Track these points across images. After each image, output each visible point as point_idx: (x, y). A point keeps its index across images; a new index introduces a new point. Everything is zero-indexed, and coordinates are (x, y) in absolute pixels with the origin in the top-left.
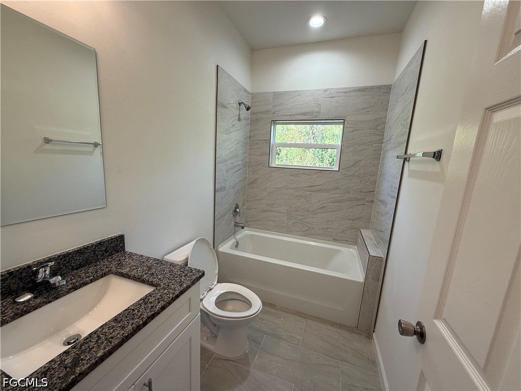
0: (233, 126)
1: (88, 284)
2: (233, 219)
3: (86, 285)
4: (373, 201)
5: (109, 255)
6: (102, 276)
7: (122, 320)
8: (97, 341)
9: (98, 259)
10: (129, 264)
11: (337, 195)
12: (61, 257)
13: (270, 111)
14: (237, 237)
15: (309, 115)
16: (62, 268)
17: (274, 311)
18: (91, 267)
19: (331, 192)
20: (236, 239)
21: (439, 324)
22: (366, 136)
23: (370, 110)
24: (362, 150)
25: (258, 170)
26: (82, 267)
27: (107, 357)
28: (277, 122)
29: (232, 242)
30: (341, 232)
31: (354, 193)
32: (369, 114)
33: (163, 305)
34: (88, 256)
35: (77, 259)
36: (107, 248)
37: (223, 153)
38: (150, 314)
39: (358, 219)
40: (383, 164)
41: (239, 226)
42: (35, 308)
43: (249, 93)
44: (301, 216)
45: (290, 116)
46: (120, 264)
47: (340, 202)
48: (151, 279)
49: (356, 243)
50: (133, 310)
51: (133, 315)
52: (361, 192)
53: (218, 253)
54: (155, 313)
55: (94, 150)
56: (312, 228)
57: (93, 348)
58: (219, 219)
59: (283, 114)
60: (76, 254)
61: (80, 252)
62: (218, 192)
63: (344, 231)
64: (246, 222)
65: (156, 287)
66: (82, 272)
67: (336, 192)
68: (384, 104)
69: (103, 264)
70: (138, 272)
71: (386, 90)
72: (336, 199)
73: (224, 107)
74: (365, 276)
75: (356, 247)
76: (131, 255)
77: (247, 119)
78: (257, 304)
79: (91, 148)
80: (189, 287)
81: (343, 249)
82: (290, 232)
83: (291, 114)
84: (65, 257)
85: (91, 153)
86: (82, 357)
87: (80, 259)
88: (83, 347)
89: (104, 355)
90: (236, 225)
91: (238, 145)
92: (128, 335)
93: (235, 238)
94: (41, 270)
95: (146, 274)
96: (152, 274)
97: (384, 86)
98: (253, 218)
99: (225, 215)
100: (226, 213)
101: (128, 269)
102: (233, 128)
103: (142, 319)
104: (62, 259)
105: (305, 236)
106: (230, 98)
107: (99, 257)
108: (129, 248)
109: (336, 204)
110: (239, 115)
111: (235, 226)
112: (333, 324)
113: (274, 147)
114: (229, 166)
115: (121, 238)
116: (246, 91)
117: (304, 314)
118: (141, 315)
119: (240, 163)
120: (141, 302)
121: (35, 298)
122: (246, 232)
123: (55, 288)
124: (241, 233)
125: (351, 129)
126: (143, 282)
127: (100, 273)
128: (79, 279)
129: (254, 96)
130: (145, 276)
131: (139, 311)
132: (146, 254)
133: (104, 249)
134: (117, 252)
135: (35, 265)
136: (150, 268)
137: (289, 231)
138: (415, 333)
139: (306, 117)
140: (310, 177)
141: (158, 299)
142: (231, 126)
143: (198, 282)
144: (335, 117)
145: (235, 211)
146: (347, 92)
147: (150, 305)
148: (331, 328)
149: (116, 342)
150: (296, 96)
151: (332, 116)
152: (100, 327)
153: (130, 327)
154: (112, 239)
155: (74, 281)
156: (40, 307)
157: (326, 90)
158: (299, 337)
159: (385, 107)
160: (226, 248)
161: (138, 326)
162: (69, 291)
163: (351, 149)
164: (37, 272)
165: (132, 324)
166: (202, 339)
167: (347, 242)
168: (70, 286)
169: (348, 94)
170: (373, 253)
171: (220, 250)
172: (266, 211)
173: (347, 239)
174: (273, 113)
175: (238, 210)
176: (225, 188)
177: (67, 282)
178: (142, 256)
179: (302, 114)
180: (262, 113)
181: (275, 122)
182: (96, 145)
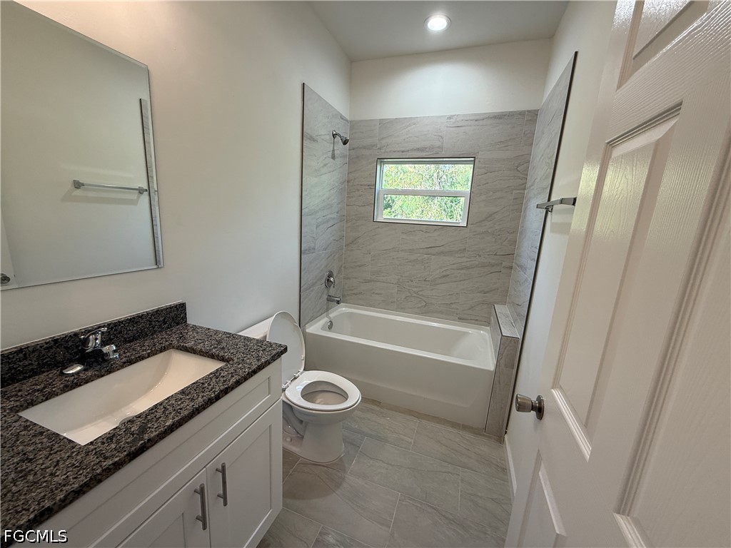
0: (325, 165)
1: (146, 358)
2: (326, 291)
3: (143, 359)
4: (511, 268)
5: (168, 328)
6: (161, 351)
7: (190, 392)
8: (164, 412)
9: (155, 331)
10: (194, 337)
11: (465, 260)
12: (112, 325)
13: (375, 145)
14: (331, 316)
15: (427, 152)
16: (112, 339)
17: (378, 409)
18: (146, 340)
19: (457, 255)
20: (330, 318)
21: (557, 394)
22: (504, 180)
23: (510, 144)
24: (499, 198)
25: (358, 226)
26: (136, 340)
27: (177, 428)
28: (385, 160)
29: (323, 321)
30: (470, 309)
31: (487, 256)
32: (507, 150)
33: (237, 379)
34: (143, 326)
35: (130, 330)
36: (164, 319)
37: (311, 202)
38: (222, 388)
39: (492, 291)
40: (525, 217)
41: (333, 301)
42: (87, 381)
43: (347, 121)
44: (416, 287)
45: (403, 152)
46: (182, 337)
47: (467, 268)
48: (222, 354)
49: (488, 324)
50: (203, 384)
51: (203, 388)
52: (496, 255)
53: (305, 334)
54: (229, 387)
55: (138, 198)
56: (431, 303)
57: (160, 417)
58: (306, 289)
59: (393, 150)
60: (129, 323)
61: (133, 321)
62: (304, 253)
63: (472, 307)
64: (343, 296)
65: (228, 362)
66: (136, 345)
67: (463, 255)
68: (528, 135)
69: (162, 338)
70: (206, 346)
71: (531, 117)
72: (463, 264)
73: (312, 139)
74: (495, 363)
75: (489, 328)
76: (195, 328)
77: (344, 156)
78: (355, 395)
79: (134, 195)
80: (268, 363)
81: (470, 331)
82: (402, 308)
83: (403, 149)
84: (115, 326)
85: (134, 202)
86: (149, 426)
87: (133, 330)
88: (149, 417)
89: (173, 425)
90: (330, 299)
91: (332, 191)
92: (199, 407)
93: (327, 316)
94: (91, 337)
95: (216, 348)
96: (223, 348)
97: (529, 111)
98: (352, 290)
99: (314, 284)
100: (316, 282)
101: (193, 343)
102: (325, 168)
103: (214, 392)
104: (112, 328)
105: (422, 314)
106: (322, 129)
107: (156, 329)
108: (192, 319)
109: (462, 271)
110: (334, 150)
111: (328, 300)
112: (454, 425)
113: (381, 196)
114: (320, 220)
115: (181, 308)
116: (342, 117)
117: (417, 412)
118: (212, 388)
119: (334, 215)
120: (211, 376)
121: (85, 370)
122: (343, 309)
123: (106, 361)
124: (337, 309)
125: (483, 171)
126: (212, 356)
127: (158, 347)
128: (134, 353)
129: (353, 125)
130: (214, 350)
131: (209, 385)
132: (214, 327)
133: (162, 319)
134: (178, 324)
135: (83, 333)
136: (219, 342)
137: (400, 308)
138: (533, 408)
139: (424, 154)
140: (427, 235)
141: (232, 373)
142: (322, 165)
143: (279, 359)
144: (462, 154)
145: (328, 280)
146: (479, 119)
147: (222, 379)
148: (451, 429)
149: (186, 413)
150: (410, 125)
151: (459, 153)
152: (166, 399)
153: (200, 399)
154: (171, 307)
155: (128, 354)
156: (92, 381)
157: (450, 118)
158: (410, 440)
159: (529, 140)
160: (315, 328)
161: (209, 399)
162: (124, 365)
163: (483, 197)
164: (86, 341)
165: (203, 397)
166: (284, 440)
167: (477, 322)
168: (124, 360)
169: (481, 123)
170: (506, 333)
171: (307, 331)
172: (370, 281)
173: (478, 318)
174: (380, 149)
175: (332, 279)
176: (314, 249)
177: (120, 355)
178: (209, 329)
179: (418, 149)
180: (365, 148)
181: (381, 161)
182: (141, 191)
